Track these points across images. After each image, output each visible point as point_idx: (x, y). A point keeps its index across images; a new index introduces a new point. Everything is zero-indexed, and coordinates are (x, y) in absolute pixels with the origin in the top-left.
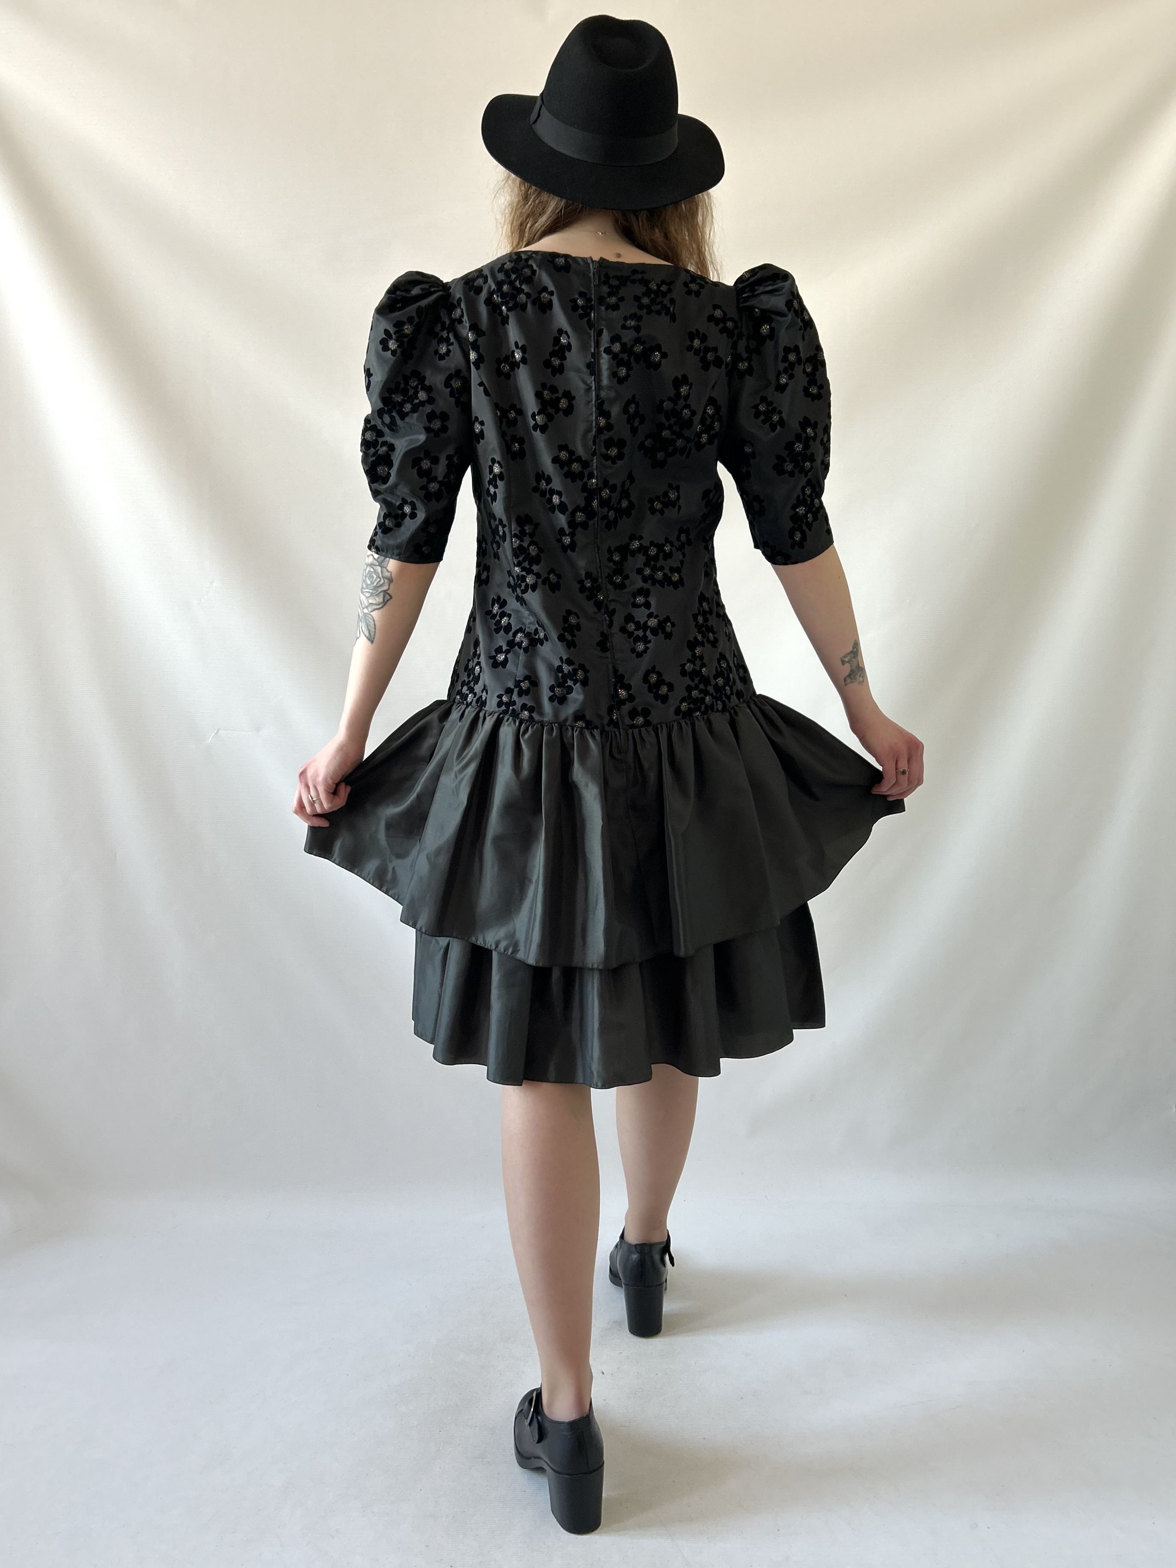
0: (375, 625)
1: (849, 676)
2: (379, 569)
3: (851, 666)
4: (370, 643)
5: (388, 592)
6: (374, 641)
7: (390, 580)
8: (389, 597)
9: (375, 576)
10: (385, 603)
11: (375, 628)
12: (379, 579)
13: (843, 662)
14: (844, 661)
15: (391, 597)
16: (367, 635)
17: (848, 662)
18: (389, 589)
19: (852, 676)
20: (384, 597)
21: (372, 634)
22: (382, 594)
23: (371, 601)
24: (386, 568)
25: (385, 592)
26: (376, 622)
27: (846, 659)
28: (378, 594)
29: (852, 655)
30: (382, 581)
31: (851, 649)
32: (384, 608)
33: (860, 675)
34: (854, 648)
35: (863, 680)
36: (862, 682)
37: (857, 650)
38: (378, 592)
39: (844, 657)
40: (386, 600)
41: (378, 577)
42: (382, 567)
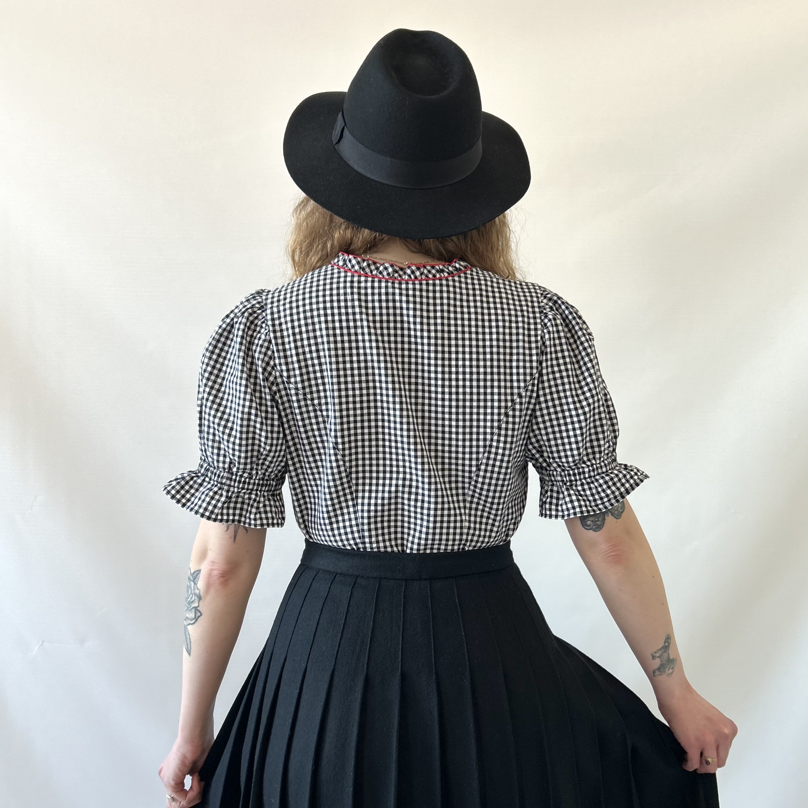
1: (659, 669)
2: (192, 584)
3: (662, 660)
5: (198, 608)
6: (192, 654)
7: (200, 598)
8: (199, 614)
11: (191, 641)
13: (654, 658)
14: (655, 656)
17: (659, 657)
18: (198, 606)
19: (662, 669)
20: (195, 613)
21: (189, 647)
22: (193, 610)
24: (196, 585)
25: (196, 608)
26: (192, 636)
27: (657, 655)
28: (191, 609)
29: (663, 650)
30: (194, 598)
31: (663, 645)
32: (196, 623)
33: (670, 667)
34: (665, 643)
35: (673, 671)
36: (672, 673)
37: (669, 644)
38: (191, 608)
39: (655, 653)
40: (197, 616)
41: (191, 593)
42: (194, 583)
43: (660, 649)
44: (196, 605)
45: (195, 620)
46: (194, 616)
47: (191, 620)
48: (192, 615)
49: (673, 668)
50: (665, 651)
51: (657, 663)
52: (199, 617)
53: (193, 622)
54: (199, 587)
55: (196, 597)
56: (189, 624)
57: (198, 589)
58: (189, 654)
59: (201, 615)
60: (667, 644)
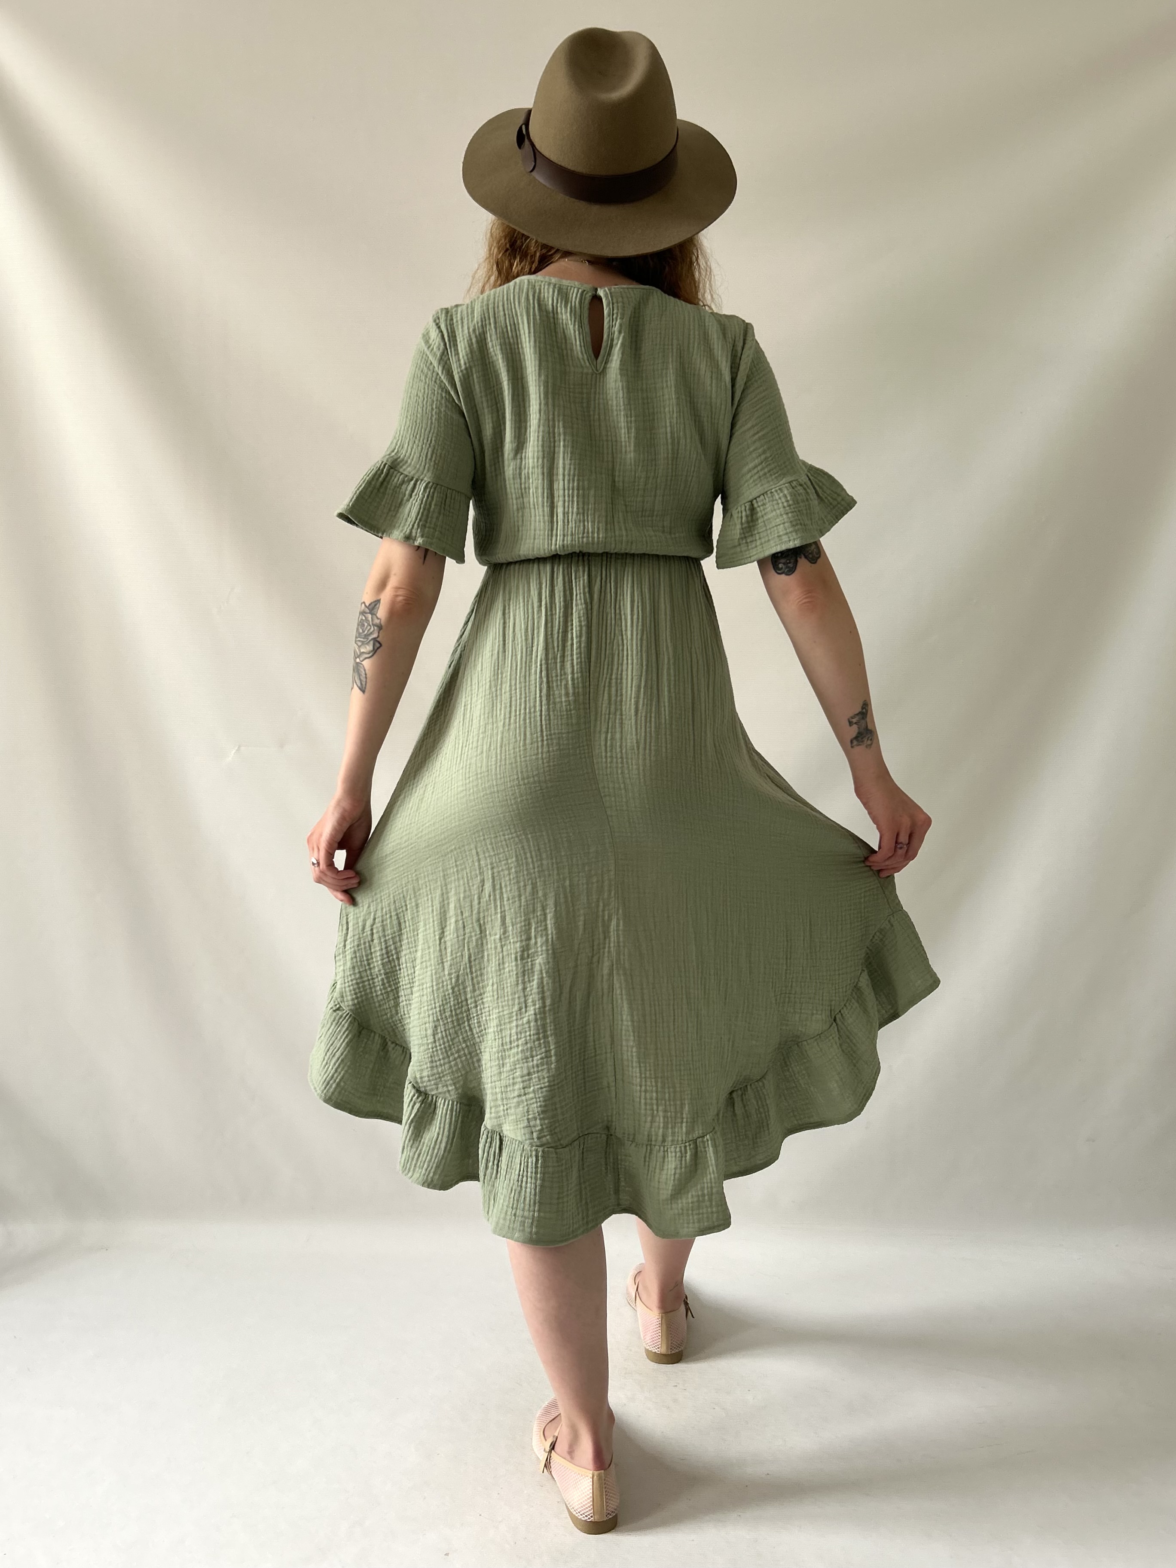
0: (366, 674)
1: (856, 738)
2: (370, 616)
3: (859, 728)
4: (361, 693)
5: (378, 639)
6: (366, 691)
7: (380, 627)
8: (378, 645)
9: (366, 624)
10: (375, 651)
11: (366, 678)
12: (369, 627)
13: (851, 723)
15: (381, 645)
16: (359, 685)
17: (856, 723)
18: (378, 636)
19: (860, 739)
20: (374, 645)
21: (364, 683)
22: (372, 642)
23: (362, 650)
24: (376, 615)
25: (375, 639)
26: (367, 672)
27: (854, 720)
28: (368, 643)
29: (860, 716)
30: (372, 629)
31: (860, 710)
32: (375, 656)
33: (867, 738)
34: (863, 708)
36: (871, 744)
37: (867, 711)
38: (368, 641)
39: (852, 718)
40: (376, 648)
41: (369, 625)
42: (372, 614)
43: (856, 715)
44: (375, 635)
45: (373, 652)
46: (372, 648)
47: (369, 653)
48: (369, 648)
49: (871, 739)
50: (863, 718)
51: (853, 731)
52: (378, 648)
53: (371, 655)
55: (376, 628)
56: (365, 658)
57: (378, 618)
58: (364, 692)
60: (864, 710)
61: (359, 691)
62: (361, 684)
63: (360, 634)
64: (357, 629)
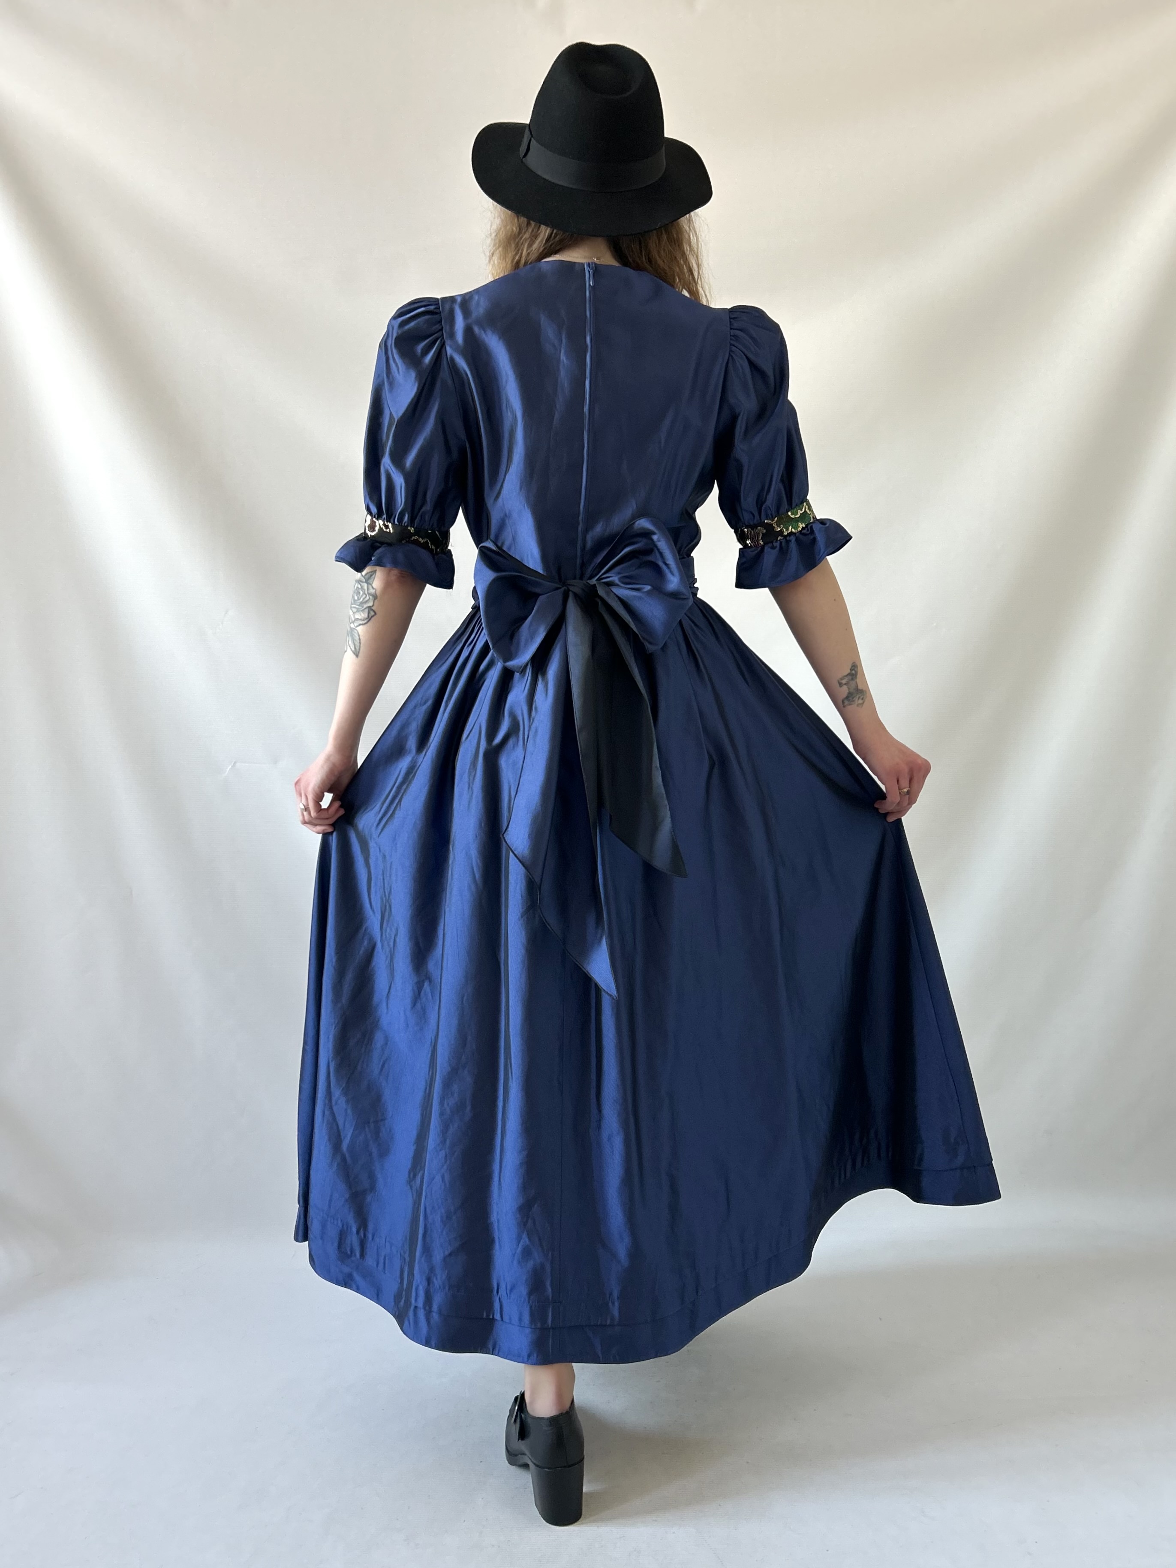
6: (360, 655)
14: (842, 683)
23: (357, 617)
27: (844, 682)
28: (363, 610)
29: (850, 677)
30: (368, 598)
31: (849, 671)
32: (369, 623)
33: (859, 697)
34: (851, 670)
35: (863, 702)
37: (856, 672)
38: (363, 608)
39: (842, 679)
40: (370, 616)
41: (364, 593)
42: (368, 584)
43: (846, 676)
45: (368, 620)
46: (366, 615)
47: (364, 620)
48: (364, 615)
49: (862, 699)
50: (852, 679)
51: (844, 691)
52: (372, 617)
53: (365, 622)
54: (374, 587)
55: (371, 597)
56: (360, 625)
57: (373, 588)
58: (357, 656)
59: (375, 614)
60: (853, 672)
61: (353, 654)
62: (355, 648)
63: (355, 600)
64: (353, 597)
